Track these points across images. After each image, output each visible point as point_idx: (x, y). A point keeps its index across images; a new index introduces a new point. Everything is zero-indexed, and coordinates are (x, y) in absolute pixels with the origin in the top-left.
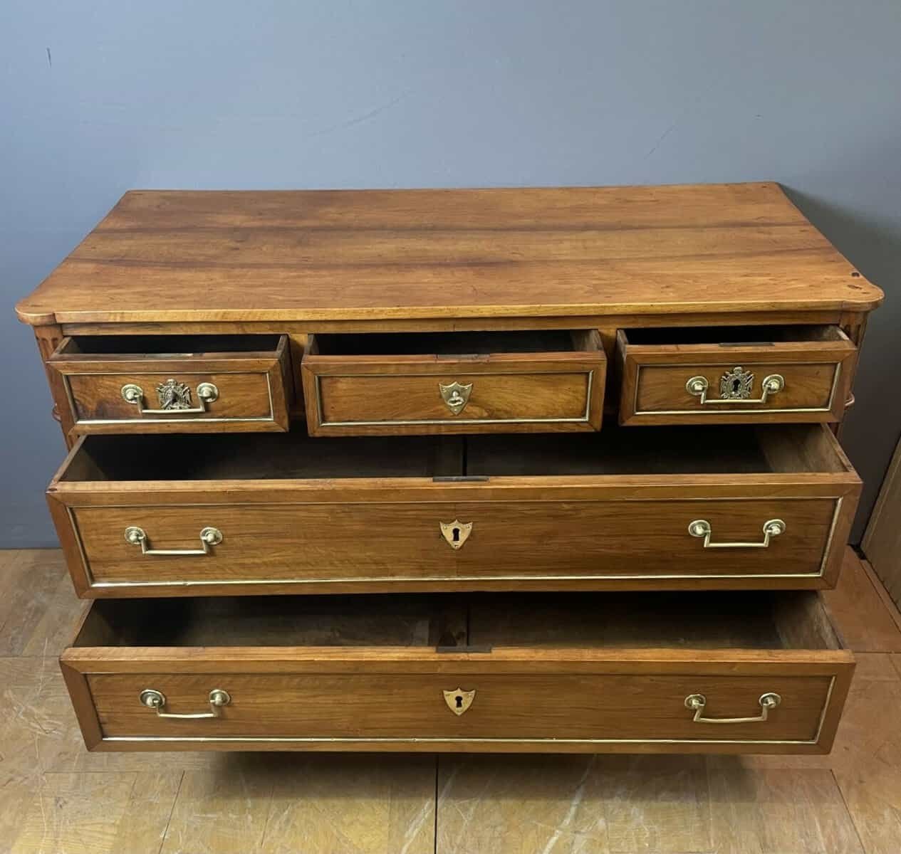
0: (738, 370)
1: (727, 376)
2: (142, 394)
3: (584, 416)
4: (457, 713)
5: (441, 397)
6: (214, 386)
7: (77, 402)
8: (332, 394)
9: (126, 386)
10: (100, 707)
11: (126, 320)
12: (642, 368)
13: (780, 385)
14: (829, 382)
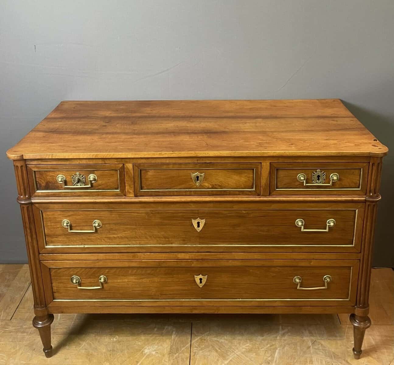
0: (319, 171)
1: (314, 174)
2: (65, 179)
3: (253, 188)
4: (200, 286)
5: (191, 178)
6: (95, 176)
7: (38, 183)
8: (145, 177)
9: (59, 176)
10: (54, 284)
11: (54, 158)
12: (277, 170)
13: (337, 178)
14: (359, 177)
